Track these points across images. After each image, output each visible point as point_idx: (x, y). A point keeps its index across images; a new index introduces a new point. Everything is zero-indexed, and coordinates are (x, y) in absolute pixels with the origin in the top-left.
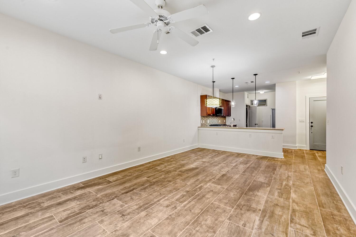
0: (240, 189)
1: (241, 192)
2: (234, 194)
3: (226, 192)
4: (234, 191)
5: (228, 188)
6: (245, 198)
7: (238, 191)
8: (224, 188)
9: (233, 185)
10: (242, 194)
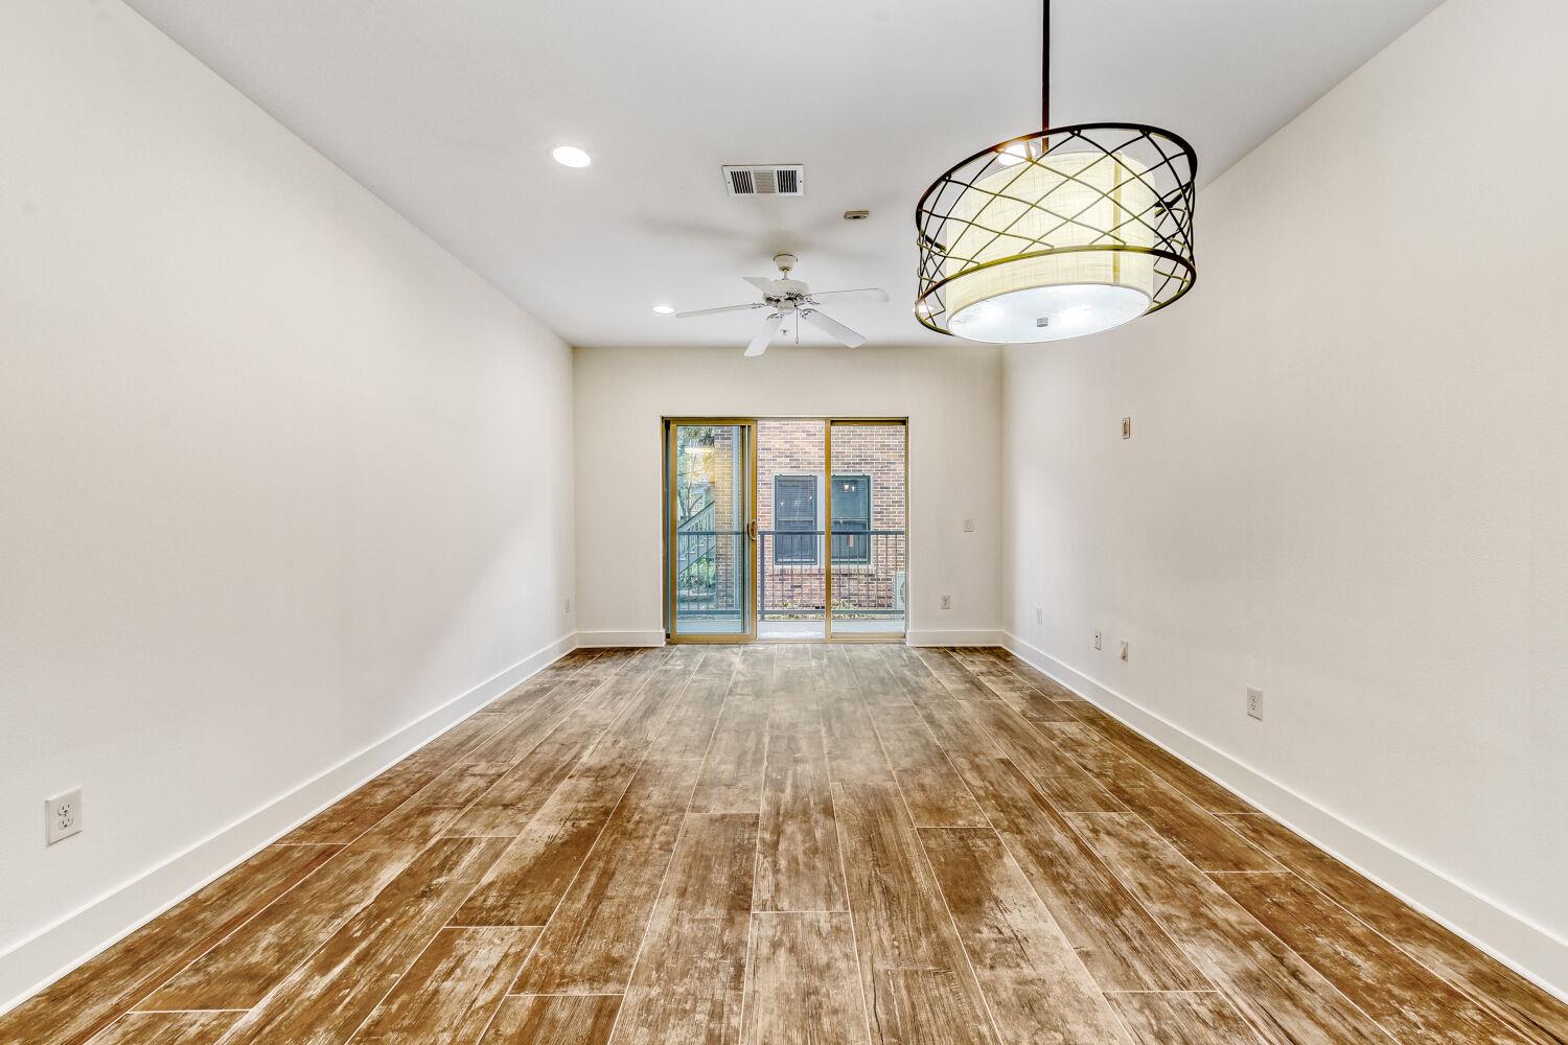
0: (631, 826)
1: (625, 813)
2: (648, 797)
3: (678, 797)
4: (650, 809)
5: (677, 816)
6: (609, 797)
7: (636, 817)
8: (695, 809)
9: (663, 839)
10: (621, 808)
